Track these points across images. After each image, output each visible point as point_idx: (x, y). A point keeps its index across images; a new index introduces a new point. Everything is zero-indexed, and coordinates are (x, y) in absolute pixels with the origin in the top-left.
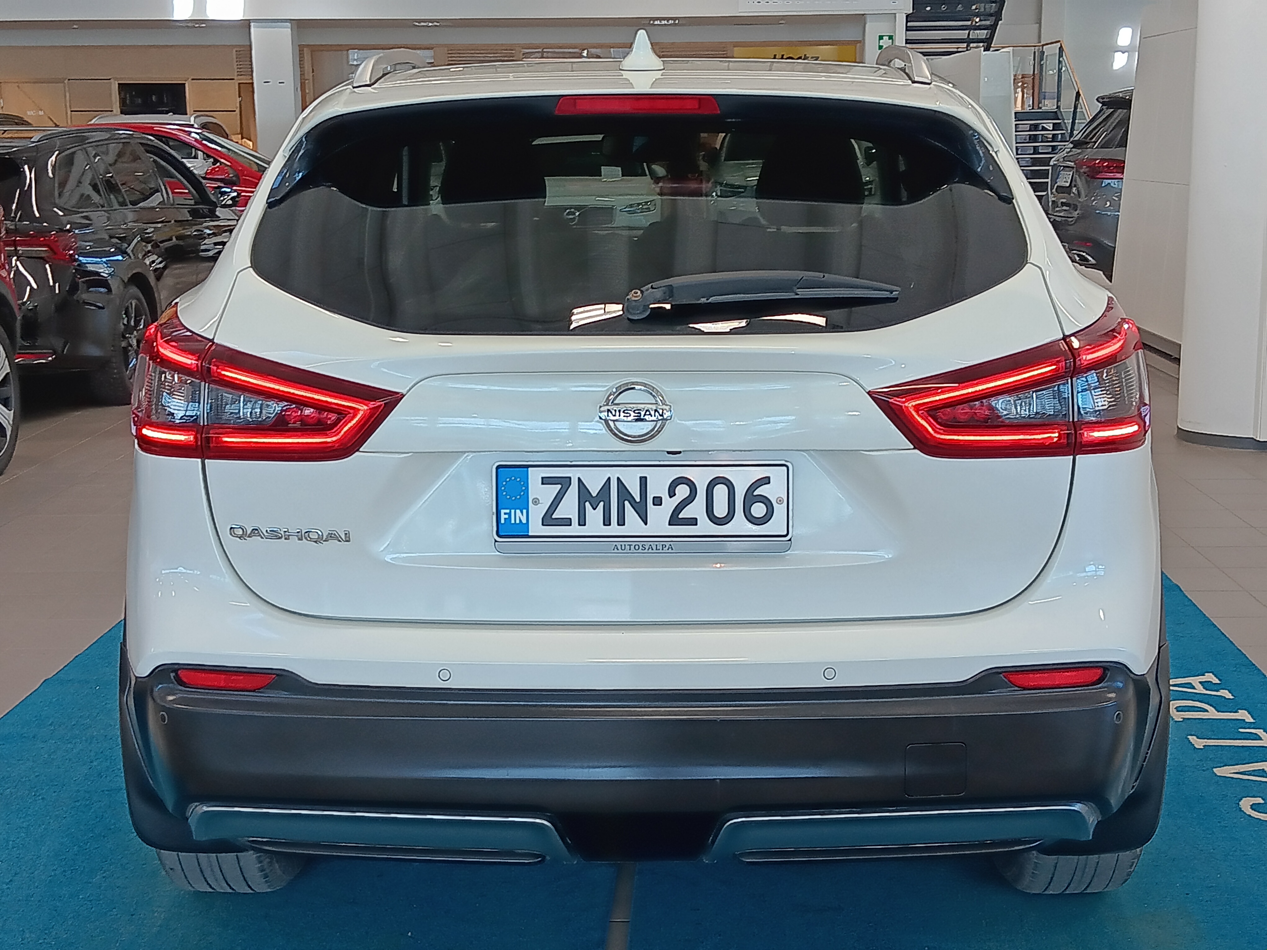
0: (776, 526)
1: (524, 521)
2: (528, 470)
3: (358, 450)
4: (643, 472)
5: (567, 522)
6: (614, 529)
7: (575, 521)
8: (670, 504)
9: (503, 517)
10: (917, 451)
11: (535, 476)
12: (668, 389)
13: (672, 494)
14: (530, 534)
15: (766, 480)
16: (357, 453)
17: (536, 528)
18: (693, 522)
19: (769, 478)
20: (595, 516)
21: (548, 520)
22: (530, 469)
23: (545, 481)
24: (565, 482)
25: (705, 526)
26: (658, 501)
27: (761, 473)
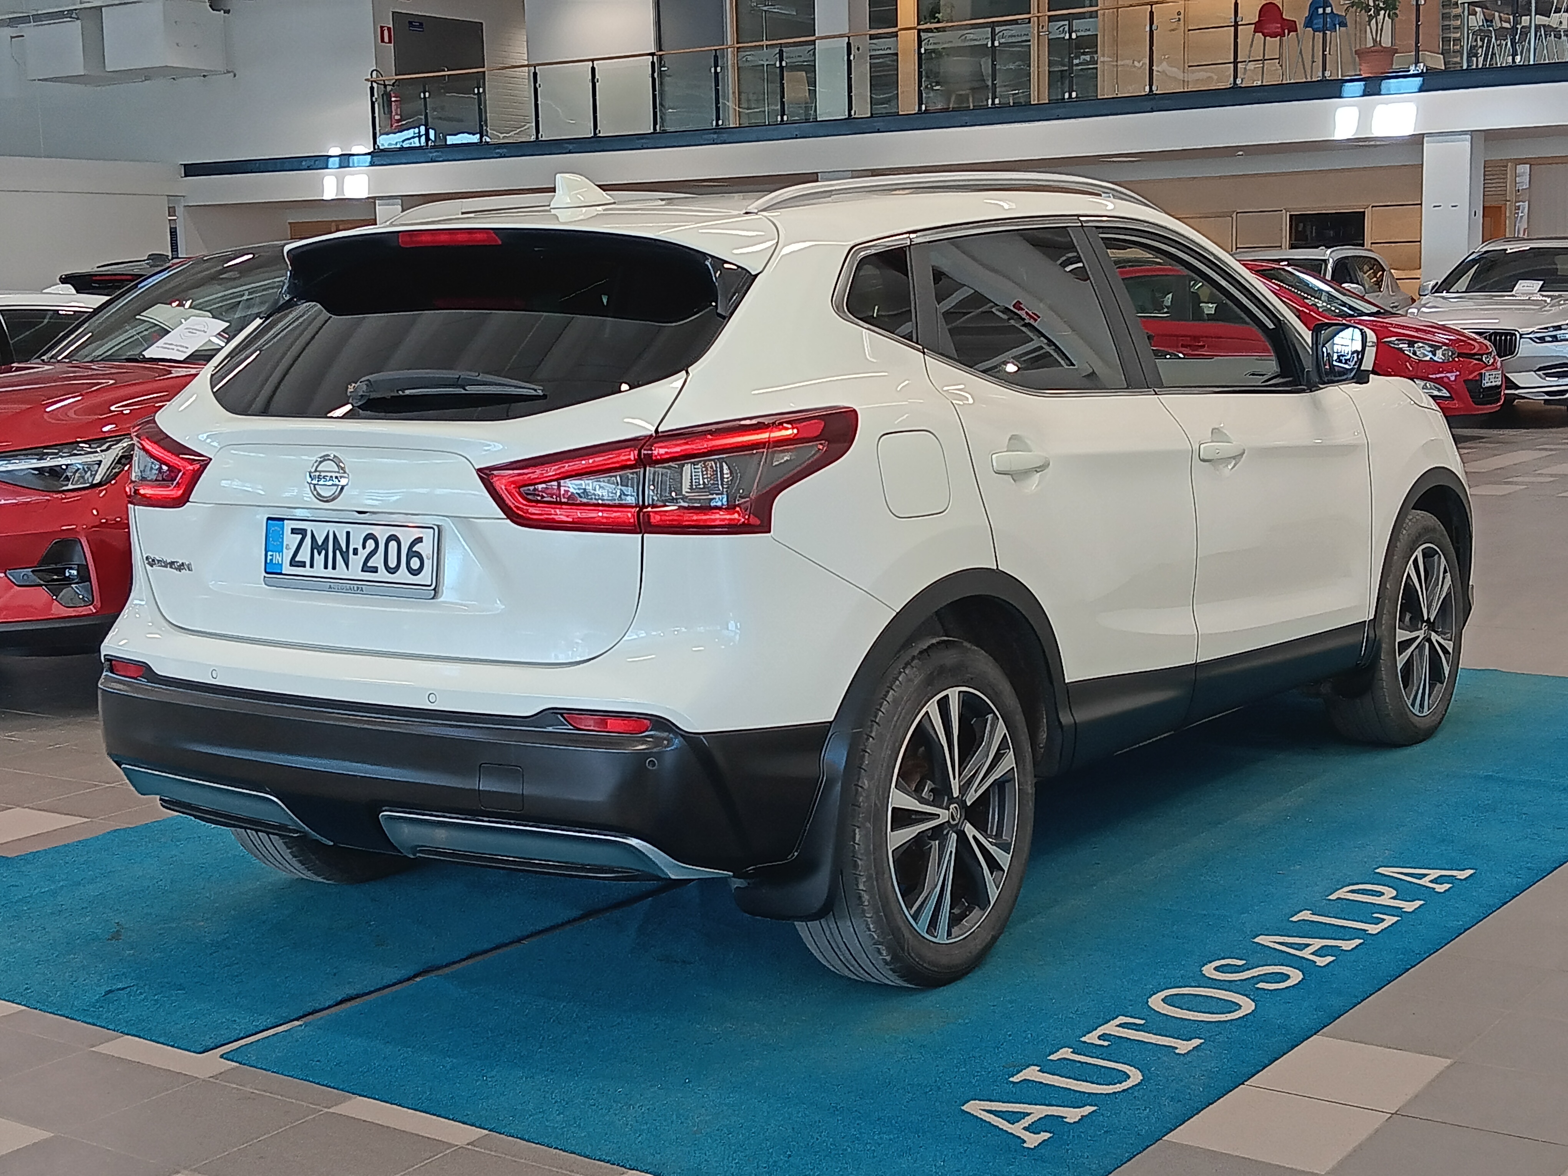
0: (425, 577)
1: (280, 562)
2: (283, 524)
3: (188, 501)
4: (349, 528)
5: (303, 564)
6: (330, 572)
7: (308, 564)
8: (363, 554)
9: (269, 558)
10: (508, 521)
11: (289, 525)
12: (348, 460)
13: (364, 547)
14: (284, 572)
15: (419, 540)
16: (188, 504)
17: (287, 569)
18: (375, 570)
19: (421, 538)
20: (319, 559)
21: (293, 563)
22: (286, 522)
23: (294, 531)
24: (303, 532)
25: (383, 575)
26: (355, 551)
27: (416, 533)
